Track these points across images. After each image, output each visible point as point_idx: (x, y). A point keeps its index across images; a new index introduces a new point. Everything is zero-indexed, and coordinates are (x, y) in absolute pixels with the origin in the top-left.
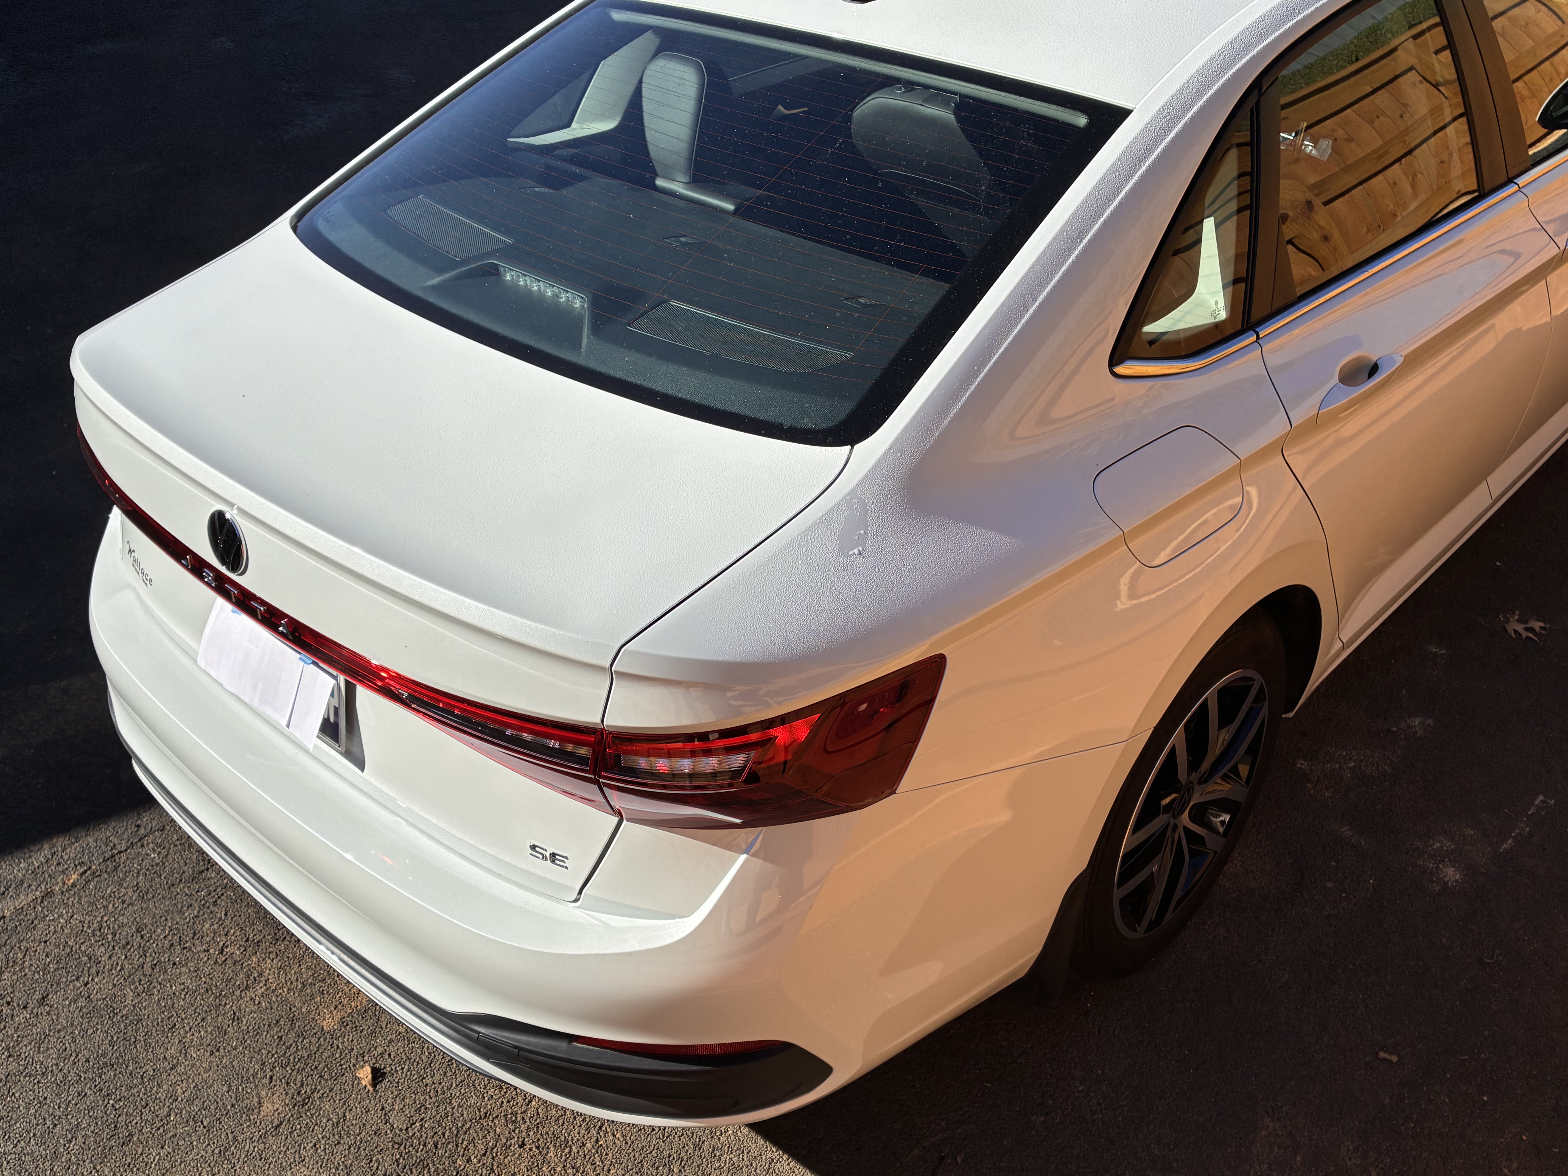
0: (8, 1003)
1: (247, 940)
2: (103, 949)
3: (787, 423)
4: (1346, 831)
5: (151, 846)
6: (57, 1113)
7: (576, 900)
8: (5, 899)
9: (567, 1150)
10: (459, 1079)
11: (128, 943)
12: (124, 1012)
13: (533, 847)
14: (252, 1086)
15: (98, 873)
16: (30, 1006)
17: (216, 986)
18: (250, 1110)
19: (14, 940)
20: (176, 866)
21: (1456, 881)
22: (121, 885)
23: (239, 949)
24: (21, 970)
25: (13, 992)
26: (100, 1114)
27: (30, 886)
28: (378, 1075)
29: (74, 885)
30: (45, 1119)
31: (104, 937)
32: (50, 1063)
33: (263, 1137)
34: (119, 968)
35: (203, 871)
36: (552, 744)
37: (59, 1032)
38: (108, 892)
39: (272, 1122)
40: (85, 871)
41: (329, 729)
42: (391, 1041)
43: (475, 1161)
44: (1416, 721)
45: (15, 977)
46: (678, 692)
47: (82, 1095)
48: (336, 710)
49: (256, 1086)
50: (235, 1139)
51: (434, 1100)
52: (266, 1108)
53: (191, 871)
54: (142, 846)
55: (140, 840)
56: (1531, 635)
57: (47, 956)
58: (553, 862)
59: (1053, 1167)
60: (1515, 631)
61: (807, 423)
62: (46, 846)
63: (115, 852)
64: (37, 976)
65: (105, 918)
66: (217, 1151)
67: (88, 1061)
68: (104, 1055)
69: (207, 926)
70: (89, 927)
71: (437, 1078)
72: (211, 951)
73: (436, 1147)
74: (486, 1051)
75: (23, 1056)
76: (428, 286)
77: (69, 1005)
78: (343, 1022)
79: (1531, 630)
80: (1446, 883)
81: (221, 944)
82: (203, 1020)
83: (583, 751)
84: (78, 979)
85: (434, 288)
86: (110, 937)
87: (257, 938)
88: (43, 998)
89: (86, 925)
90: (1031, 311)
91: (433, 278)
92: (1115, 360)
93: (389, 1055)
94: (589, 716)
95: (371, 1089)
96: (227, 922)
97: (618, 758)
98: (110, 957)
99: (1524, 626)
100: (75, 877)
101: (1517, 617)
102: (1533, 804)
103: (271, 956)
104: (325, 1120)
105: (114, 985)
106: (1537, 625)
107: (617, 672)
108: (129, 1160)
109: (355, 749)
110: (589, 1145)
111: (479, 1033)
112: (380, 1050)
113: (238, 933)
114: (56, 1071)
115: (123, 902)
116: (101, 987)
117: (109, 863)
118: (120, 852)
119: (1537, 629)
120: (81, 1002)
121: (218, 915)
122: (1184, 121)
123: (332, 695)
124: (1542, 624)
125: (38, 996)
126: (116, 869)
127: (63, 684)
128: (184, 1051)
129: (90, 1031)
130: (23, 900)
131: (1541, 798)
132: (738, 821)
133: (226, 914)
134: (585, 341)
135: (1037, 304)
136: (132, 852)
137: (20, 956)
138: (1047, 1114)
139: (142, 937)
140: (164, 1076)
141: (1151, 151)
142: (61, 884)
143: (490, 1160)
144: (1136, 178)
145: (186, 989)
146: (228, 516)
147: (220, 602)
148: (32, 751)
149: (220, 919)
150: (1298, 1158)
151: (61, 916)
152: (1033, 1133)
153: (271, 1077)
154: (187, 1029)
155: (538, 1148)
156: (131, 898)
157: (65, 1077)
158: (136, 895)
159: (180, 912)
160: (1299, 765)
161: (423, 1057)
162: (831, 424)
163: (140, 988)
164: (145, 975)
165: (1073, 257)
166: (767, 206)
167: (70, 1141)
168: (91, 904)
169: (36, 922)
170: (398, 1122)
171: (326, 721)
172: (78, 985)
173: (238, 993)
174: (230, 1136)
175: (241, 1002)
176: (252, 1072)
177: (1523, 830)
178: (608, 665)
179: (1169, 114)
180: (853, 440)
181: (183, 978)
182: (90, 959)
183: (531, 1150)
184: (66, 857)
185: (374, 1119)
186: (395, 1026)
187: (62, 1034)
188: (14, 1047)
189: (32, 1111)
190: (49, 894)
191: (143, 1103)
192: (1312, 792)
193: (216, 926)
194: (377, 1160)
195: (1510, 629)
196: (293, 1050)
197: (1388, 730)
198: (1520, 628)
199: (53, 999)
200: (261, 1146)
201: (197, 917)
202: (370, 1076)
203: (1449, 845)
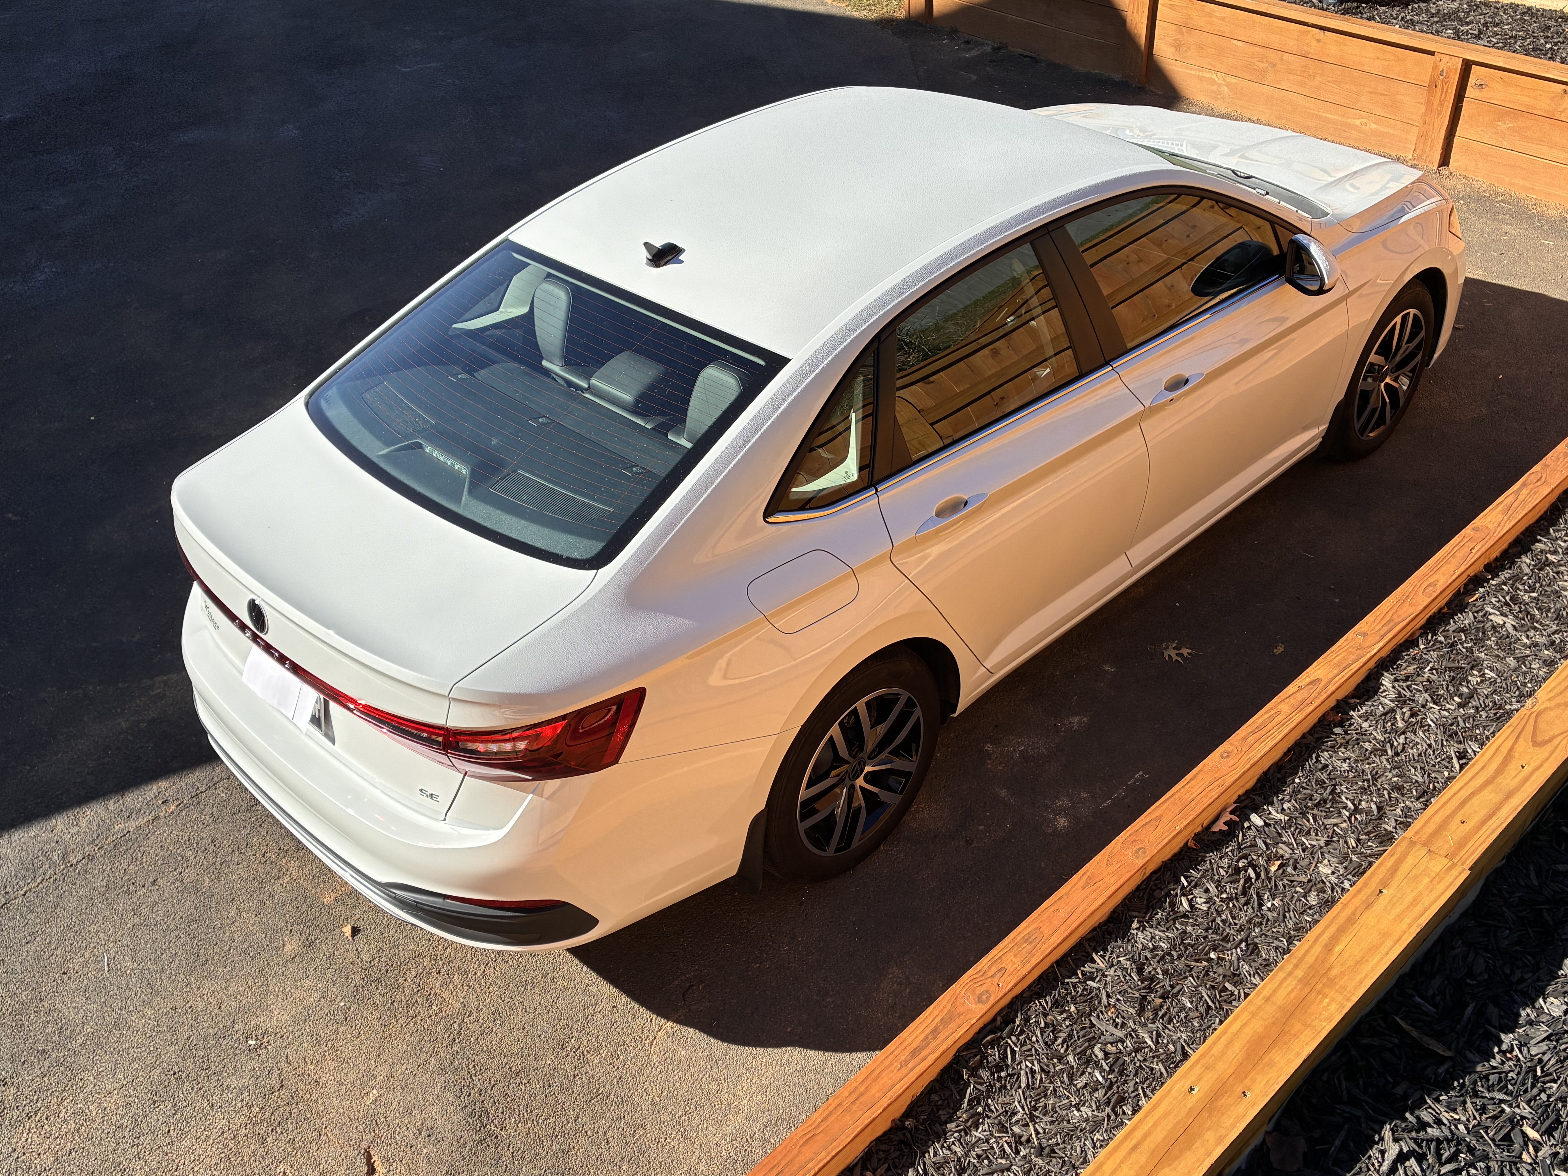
0: (133, 884)
1: (280, 849)
2: (191, 853)
3: (565, 555)
4: (1003, 793)
5: (221, 788)
6: (164, 947)
7: (445, 820)
8: (129, 820)
9: (465, 976)
10: (405, 935)
11: (206, 849)
12: (204, 890)
13: (421, 790)
14: (280, 935)
15: (188, 805)
16: (146, 886)
17: (260, 877)
18: (278, 948)
19: (136, 845)
20: (237, 802)
21: (1064, 827)
22: (202, 813)
23: (274, 854)
24: (140, 864)
25: (136, 877)
26: (189, 948)
27: (145, 813)
28: (355, 931)
29: (172, 813)
30: (156, 950)
31: (191, 845)
32: (159, 918)
33: (285, 964)
34: (200, 864)
35: (253, 806)
36: (425, 735)
37: (164, 901)
38: (194, 817)
39: (290, 955)
40: (180, 804)
41: (315, 721)
42: (365, 912)
43: (409, 980)
44: (1076, 719)
45: (137, 868)
46: (487, 710)
47: (178, 937)
48: (319, 711)
49: (282, 935)
50: (268, 964)
51: (388, 946)
52: (288, 947)
53: (246, 805)
54: (216, 788)
55: (214, 785)
56: (1179, 659)
57: (156, 856)
58: (431, 798)
59: (757, 992)
60: (1169, 655)
61: (576, 555)
62: (155, 787)
63: (198, 792)
64: (150, 868)
65: (192, 834)
66: (257, 970)
67: (181, 918)
68: (191, 915)
69: (255, 840)
70: (182, 839)
71: (391, 933)
72: (257, 855)
73: (387, 972)
74: (401, 905)
75: (143, 914)
76: (381, 455)
77: (170, 885)
78: (336, 900)
79: (1180, 655)
80: (1056, 828)
81: (263, 851)
82: (251, 896)
83: (440, 739)
84: (175, 870)
85: (383, 456)
86: (195, 845)
87: (286, 848)
88: (155, 881)
89: (180, 838)
90: (710, 490)
91: (383, 450)
92: (767, 513)
93: (363, 920)
94: (439, 721)
95: (350, 938)
96: (268, 838)
97: (457, 743)
98: (195, 857)
99: (1177, 652)
100: (173, 807)
101: (1174, 645)
102: (1134, 778)
103: (295, 859)
104: (322, 955)
105: (198, 874)
106: (1185, 652)
107: (454, 699)
108: (206, 974)
109: (330, 733)
110: (479, 974)
111: (395, 893)
112: (358, 916)
113: (274, 845)
114: (162, 924)
115: (203, 824)
116: (190, 875)
117: (194, 799)
118: (201, 792)
119: (1185, 654)
120: (178, 884)
121: (262, 833)
122: (821, 367)
123: (317, 702)
124: (1190, 651)
125: (151, 880)
126: (199, 803)
127: (165, 678)
128: (239, 913)
129: (183, 901)
130: (141, 821)
131: (1141, 773)
132: (530, 778)
133: (267, 833)
134: (464, 498)
135: (714, 486)
136: (209, 792)
137: (140, 855)
138: (761, 963)
139: (215, 845)
140: (227, 928)
141: (797, 388)
142: (164, 812)
143: (418, 980)
144: (785, 405)
145: (241, 878)
146: (257, 602)
147: (255, 647)
148: (145, 724)
149: (263, 836)
150: (908, 990)
151: (165, 831)
152: (750, 973)
153: (291, 930)
154: (242, 901)
155: (448, 974)
156: (208, 821)
157: (168, 927)
158: (211, 819)
159: (239, 831)
160: (986, 748)
161: (384, 921)
162: (589, 556)
163: (213, 876)
164: (216, 869)
165: (739, 457)
166: (575, 415)
167: (171, 963)
168: (183, 825)
169: (149, 835)
170: (365, 957)
171: (313, 716)
172: (175, 874)
173: (273, 881)
174: (266, 962)
175: (275, 886)
176: (279, 926)
177: (1121, 794)
178: (447, 694)
179: (812, 362)
180: (598, 568)
181: (240, 871)
182: (183, 858)
183: (444, 975)
184: (167, 795)
185: (351, 955)
186: (368, 903)
187: (166, 902)
188: (137, 909)
189: (149, 946)
190: (157, 818)
191: (215, 943)
192: (990, 766)
193: (260, 840)
194: (352, 978)
195: (1166, 654)
196: (305, 915)
197: (1055, 725)
198: (1173, 653)
199: (160, 882)
200: (284, 969)
201: (249, 834)
202: (350, 931)
203: (1067, 803)
